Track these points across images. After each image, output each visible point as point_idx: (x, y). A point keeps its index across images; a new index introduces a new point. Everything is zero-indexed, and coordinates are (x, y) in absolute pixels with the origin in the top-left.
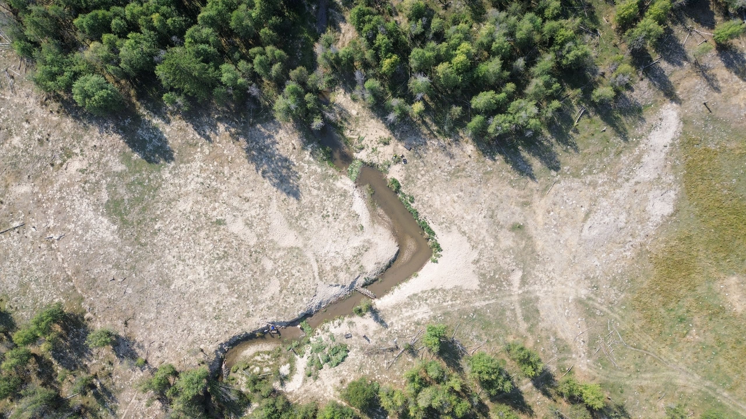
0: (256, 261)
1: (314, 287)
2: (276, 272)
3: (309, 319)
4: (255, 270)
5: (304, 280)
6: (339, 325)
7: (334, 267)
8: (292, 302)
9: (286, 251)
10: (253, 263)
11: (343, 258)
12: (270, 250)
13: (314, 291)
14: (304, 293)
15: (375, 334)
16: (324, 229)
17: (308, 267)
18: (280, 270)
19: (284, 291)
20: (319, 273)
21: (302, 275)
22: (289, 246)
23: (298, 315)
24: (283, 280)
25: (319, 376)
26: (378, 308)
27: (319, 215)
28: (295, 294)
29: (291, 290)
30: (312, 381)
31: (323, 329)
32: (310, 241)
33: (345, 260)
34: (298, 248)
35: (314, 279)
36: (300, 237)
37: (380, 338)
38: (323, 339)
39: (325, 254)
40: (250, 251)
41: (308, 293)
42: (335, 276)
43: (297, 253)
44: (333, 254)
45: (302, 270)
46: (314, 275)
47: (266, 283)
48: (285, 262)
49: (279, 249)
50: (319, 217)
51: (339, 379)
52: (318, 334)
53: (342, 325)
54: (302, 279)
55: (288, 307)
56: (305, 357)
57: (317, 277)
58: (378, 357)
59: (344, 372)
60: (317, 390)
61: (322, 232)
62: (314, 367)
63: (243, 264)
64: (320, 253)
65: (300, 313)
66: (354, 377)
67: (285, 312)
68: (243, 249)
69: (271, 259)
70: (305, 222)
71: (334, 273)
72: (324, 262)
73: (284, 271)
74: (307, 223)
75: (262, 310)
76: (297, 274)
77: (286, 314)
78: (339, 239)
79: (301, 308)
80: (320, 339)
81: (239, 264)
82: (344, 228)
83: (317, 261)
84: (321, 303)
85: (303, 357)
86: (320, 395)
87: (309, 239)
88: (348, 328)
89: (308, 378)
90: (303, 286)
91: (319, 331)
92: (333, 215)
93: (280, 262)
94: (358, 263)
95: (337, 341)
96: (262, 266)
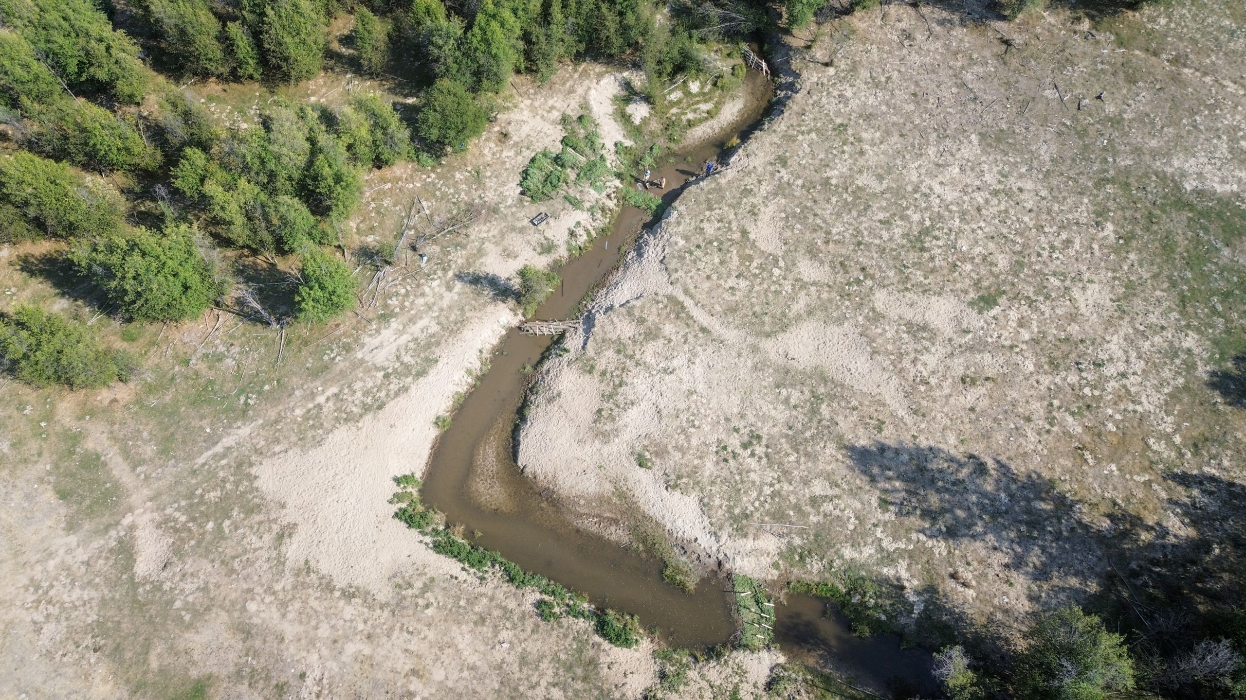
0: (842, 264)
1: (675, 276)
2: (782, 264)
3: (648, 218)
4: (831, 246)
5: (708, 277)
6: (572, 234)
7: (656, 337)
8: (705, 225)
9: (791, 315)
10: (847, 258)
11: (647, 367)
12: (830, 301)
13: (672, 266)
14: (691, 253)
15: (480, 250)
16: (736, 410)
17: (718, 308)
18: (776, 272)
19: (737, 236)
20: (683, 307)
21: (719, 286)
22: (792, 329)
23: (675, 209)
24: (756, 256)
25: (560, 127)
26: (501, 305)
27: (771, 437)
28: (711, 242)
29: (725, 246)
30: (569, 112)
31: (603, 210)
32: (749, 364)
33: (638, 364)
34: (768, 335)
35: (686, 292)
36: (781, 361)
37: (464, 247)
38: (592, 191)
39: (695, 355)
40: (873, 278)
41: (681, 258)
42: (641, 321)
43: (763, 323)
44: (675, 363)
45: (727, 296)
46: (692, 297)
47: (788, 233)
48: (777, 293)
49: (810, 313)
50: (765, 430)
51: (515, 138)
52: (609, 196)
53: (565, 235)
54: (714, 277)
55: (707, 213)
56: (610, 145)
57: (682, 297)
58: (450, 212)
59: (511, 153)
60: (551, 102)
61: (736, 399)
62: (581, 136)
63: (868, 246)
64: (710, 350)
65: (675, 214)
66: (483, 155)
67: (708, 201)
68: (891, 274)
69: (814, 284)
70: (793, 401)
71: (650, 324)
72: (685, 336)
73: (765, 275)
74: (787, 401)
75: (760, 182)
76: (732, 282)
77: (703, 198)
78: (682, 406)
79: (679, 223)
80: (598, 189)
81: (877, 241)
82: (688, 438)
83: (703, 330)
84: (640, 255)
85: (616, 145)
86: (539, 96)
87: (755, 368)
88: (549, 234)
89: (581, 112)
90: (701, 265)
91: (611, 204)
92: (735, 455)
93: (789, 288)
94: (603, 374)
95: (560, 200)
96: (822, 263)
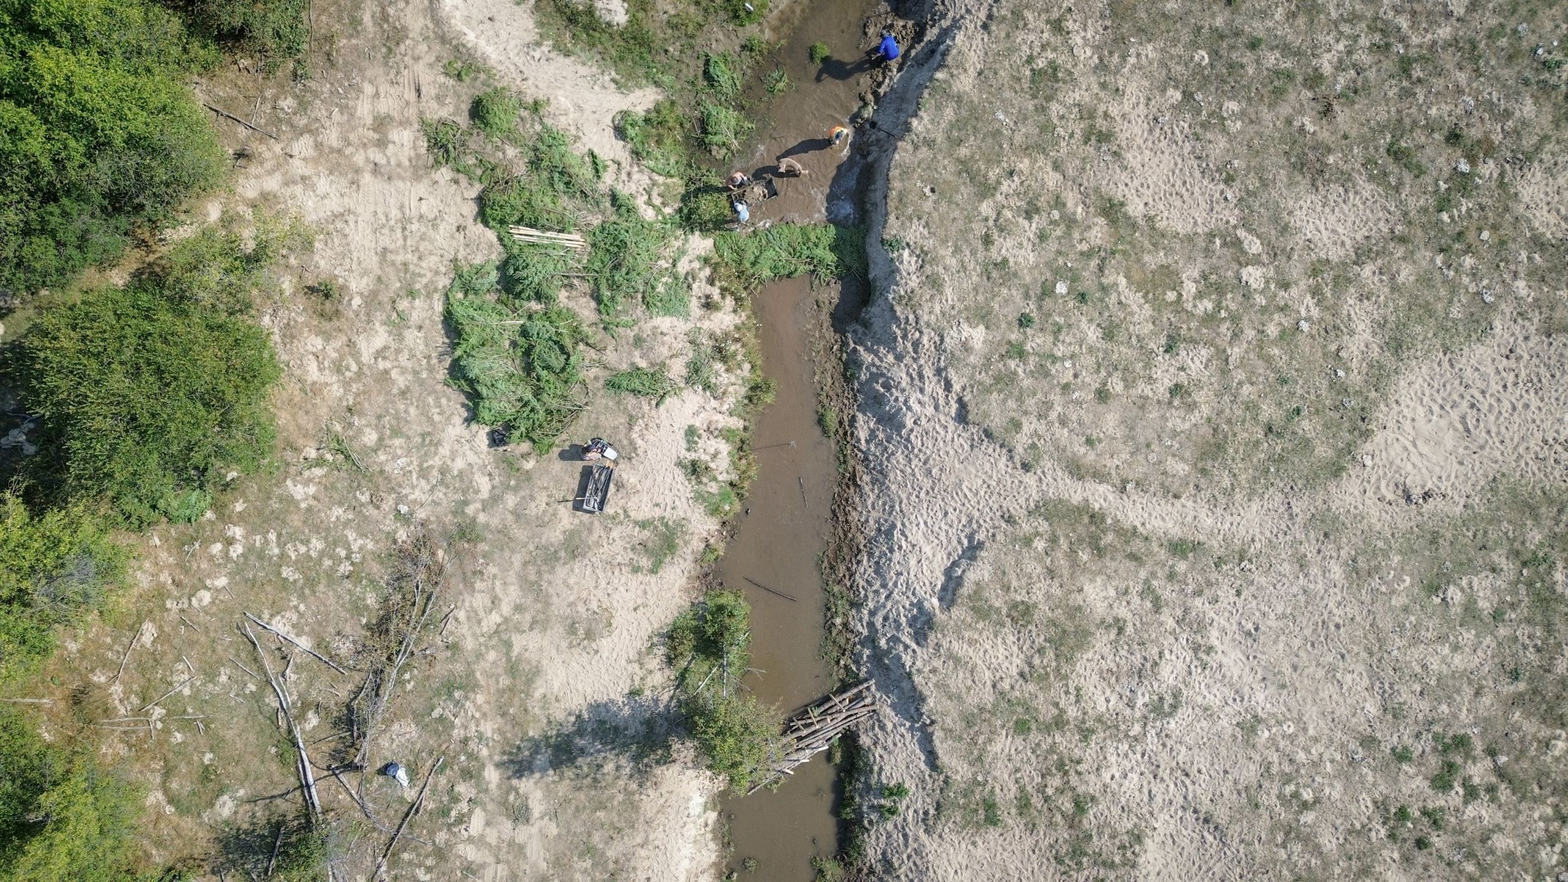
0: (1396, 153)
1: (1021, 442)
2: (1254, 246)
3: (832, 294)
4: (1342, 115)
5: (1102, 395)
6: (695, 470)
7: (1083, 637)
8: (1004, 247)
9: (1356, 379)
10: (1398, 127)
11: (1113, 726)
12: (1425, 280)
13: (996, 422)
14: (1021, 354)
15: (512, 669)
16: (1372, 708)
17: (1181, 468)
18: (1253, 275)
19: (1099, 232)
20: (1096, 518)
21: (1143, 403)
22: (1381, 414)
23: (892, 245)
24: (1177, 259)
25: (444, 174)
26: (669, 775)
27: (1486, 724)
28: (1047, 291)
29: (1088, 281)
30: (437, 112)
31: (720, 353)
32: (1337, 572)
33: (1086, 734)
34: (1336, 471)
35: (1076, 470)
36: (1403, 518)
37: (469, 685)
38: (664, 322)
39: (1201, 626)
40: (1490, 150)
41: (1006, 380)
42: (1021, 614)
43: (1306, 445)
44: (1169, 674)
45: (1177, 421)
46: (1099, 476)
47: (1218, 146)
48: (1289, 335)
49: (1397, 346)
50: (1465, 722)
51: (358, 285)
52: (709, 305)
53: (683, 486)
54: (1116, 385)
55: (986, 208)
56: (611, 149)
57: (1075, 492)
58: (357, 608)
59: (381, 337)
60: (364, 109)
61: (1355, 678)
62: (520, 169)
63: (1430, 56)
64: (1226, 594)
65: (907, 261)
66: (316, 390)
67: (965, 167)
68: (1527, 108)
69: (1363, 254)
70: (1485, 605)
71: (1043, 611)
72: (1147, 591)
73: (1231, 302)
74: (1470, 611)
75: (1057, 26)
76: (1164, 376)
77: (947, 170)
78: (1250, 773)
79: (934, 283)
80: (672, 305)
81: (1444, 32)
82: (1309, 841)
83: (1178, 548)
84: (891, 421)
85: (620, 132)
86: (319, 110)
87: (1356, 573)
88: (645, 512)
89: (466, 93)
90: (1064, 372)
91: (725, 319)
92: (1434, 818)
93: (1308, 307)
94: (1023, 804)
95: (603, 401)
96: (1346, 179)
